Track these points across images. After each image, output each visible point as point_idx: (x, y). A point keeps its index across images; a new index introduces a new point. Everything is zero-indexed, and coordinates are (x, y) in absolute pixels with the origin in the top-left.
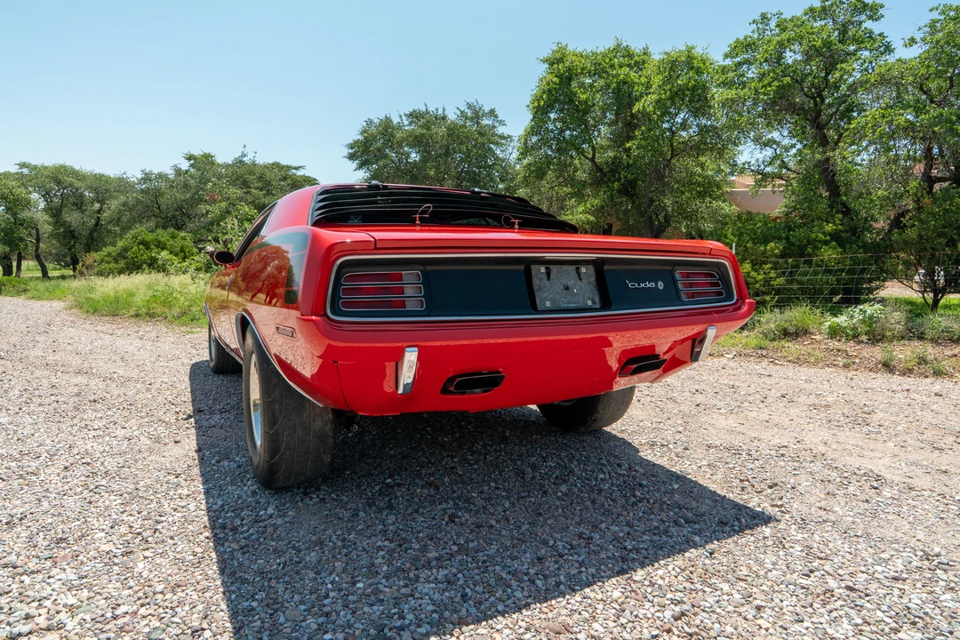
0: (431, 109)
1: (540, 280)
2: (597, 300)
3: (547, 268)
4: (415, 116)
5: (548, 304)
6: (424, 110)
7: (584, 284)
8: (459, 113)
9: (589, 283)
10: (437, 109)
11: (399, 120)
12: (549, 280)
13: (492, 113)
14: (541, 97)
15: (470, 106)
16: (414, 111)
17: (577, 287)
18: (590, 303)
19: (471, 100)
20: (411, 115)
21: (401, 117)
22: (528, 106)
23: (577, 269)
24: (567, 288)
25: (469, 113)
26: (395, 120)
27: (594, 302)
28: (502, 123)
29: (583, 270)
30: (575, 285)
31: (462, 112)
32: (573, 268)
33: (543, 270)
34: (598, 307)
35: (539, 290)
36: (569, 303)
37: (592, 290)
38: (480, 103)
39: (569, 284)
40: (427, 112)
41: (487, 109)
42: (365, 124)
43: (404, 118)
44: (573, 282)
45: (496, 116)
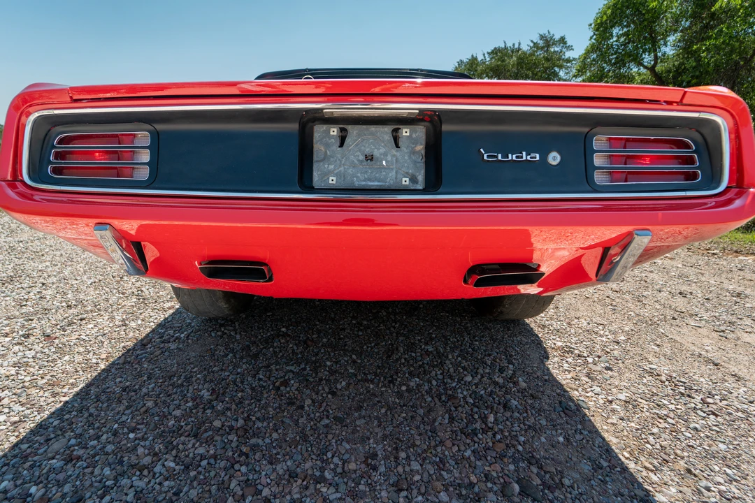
0: (509, 44)
1: (327, 146)
2: (421, 177)
3: (342, 130)
4: (494, 52)
5: (332, 180)
6: (503, 46)
7: (403, 154)
8: (532, 45)
9: (413, 152)
10: (514, 45)
11: (483, 58)
12: (341, 145)
13: (562, 40)
14: (605, 14)
15: (542, 37)
16: (495, 48)
17: (389, 158)
18: (406, 182)
19: (544, 31)
20: (492, 52)
21: (484, 55)
22: (591, 25)
23: (396, 130)
24: (370, 158)
25: (541, 43)
26: (480, 58)
27: (413, 180)
28: (570, 48)
29: (405, 132)
30: (385, 154)
31: (535, 44)
32: (387, 129)
33: (334, 131)
34: (421, 188)
35: (322, 160)
36: (370, 180)
37: (415, 162)
38: (552, 33)
39: (376, 153)
40: (506, 48)
41: (557, 37)
42: (457, 65)
43: (487, 56)
44: (382, 150)
45: (565, 43)
